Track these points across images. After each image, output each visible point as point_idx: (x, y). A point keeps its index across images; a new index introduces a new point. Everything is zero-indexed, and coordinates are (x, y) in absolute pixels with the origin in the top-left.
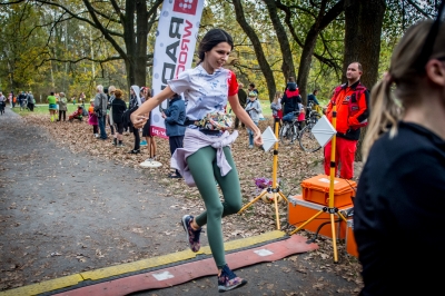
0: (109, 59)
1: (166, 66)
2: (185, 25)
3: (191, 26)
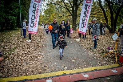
0: (68, 16)
1: (84, 17)
2: (88, 6)
3: (90, 6)
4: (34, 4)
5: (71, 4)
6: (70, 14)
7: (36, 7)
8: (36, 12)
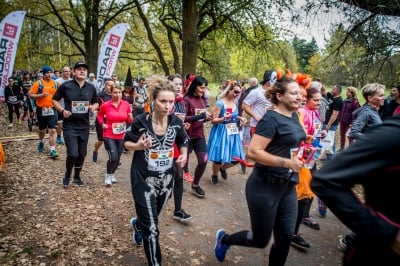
4: (3, 40)
5: (79, 24)
6: (78, 51)
7: (7, 46)
8: (6, 55)
